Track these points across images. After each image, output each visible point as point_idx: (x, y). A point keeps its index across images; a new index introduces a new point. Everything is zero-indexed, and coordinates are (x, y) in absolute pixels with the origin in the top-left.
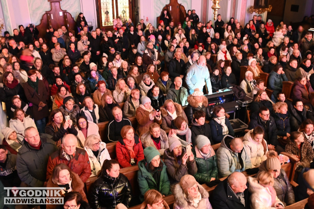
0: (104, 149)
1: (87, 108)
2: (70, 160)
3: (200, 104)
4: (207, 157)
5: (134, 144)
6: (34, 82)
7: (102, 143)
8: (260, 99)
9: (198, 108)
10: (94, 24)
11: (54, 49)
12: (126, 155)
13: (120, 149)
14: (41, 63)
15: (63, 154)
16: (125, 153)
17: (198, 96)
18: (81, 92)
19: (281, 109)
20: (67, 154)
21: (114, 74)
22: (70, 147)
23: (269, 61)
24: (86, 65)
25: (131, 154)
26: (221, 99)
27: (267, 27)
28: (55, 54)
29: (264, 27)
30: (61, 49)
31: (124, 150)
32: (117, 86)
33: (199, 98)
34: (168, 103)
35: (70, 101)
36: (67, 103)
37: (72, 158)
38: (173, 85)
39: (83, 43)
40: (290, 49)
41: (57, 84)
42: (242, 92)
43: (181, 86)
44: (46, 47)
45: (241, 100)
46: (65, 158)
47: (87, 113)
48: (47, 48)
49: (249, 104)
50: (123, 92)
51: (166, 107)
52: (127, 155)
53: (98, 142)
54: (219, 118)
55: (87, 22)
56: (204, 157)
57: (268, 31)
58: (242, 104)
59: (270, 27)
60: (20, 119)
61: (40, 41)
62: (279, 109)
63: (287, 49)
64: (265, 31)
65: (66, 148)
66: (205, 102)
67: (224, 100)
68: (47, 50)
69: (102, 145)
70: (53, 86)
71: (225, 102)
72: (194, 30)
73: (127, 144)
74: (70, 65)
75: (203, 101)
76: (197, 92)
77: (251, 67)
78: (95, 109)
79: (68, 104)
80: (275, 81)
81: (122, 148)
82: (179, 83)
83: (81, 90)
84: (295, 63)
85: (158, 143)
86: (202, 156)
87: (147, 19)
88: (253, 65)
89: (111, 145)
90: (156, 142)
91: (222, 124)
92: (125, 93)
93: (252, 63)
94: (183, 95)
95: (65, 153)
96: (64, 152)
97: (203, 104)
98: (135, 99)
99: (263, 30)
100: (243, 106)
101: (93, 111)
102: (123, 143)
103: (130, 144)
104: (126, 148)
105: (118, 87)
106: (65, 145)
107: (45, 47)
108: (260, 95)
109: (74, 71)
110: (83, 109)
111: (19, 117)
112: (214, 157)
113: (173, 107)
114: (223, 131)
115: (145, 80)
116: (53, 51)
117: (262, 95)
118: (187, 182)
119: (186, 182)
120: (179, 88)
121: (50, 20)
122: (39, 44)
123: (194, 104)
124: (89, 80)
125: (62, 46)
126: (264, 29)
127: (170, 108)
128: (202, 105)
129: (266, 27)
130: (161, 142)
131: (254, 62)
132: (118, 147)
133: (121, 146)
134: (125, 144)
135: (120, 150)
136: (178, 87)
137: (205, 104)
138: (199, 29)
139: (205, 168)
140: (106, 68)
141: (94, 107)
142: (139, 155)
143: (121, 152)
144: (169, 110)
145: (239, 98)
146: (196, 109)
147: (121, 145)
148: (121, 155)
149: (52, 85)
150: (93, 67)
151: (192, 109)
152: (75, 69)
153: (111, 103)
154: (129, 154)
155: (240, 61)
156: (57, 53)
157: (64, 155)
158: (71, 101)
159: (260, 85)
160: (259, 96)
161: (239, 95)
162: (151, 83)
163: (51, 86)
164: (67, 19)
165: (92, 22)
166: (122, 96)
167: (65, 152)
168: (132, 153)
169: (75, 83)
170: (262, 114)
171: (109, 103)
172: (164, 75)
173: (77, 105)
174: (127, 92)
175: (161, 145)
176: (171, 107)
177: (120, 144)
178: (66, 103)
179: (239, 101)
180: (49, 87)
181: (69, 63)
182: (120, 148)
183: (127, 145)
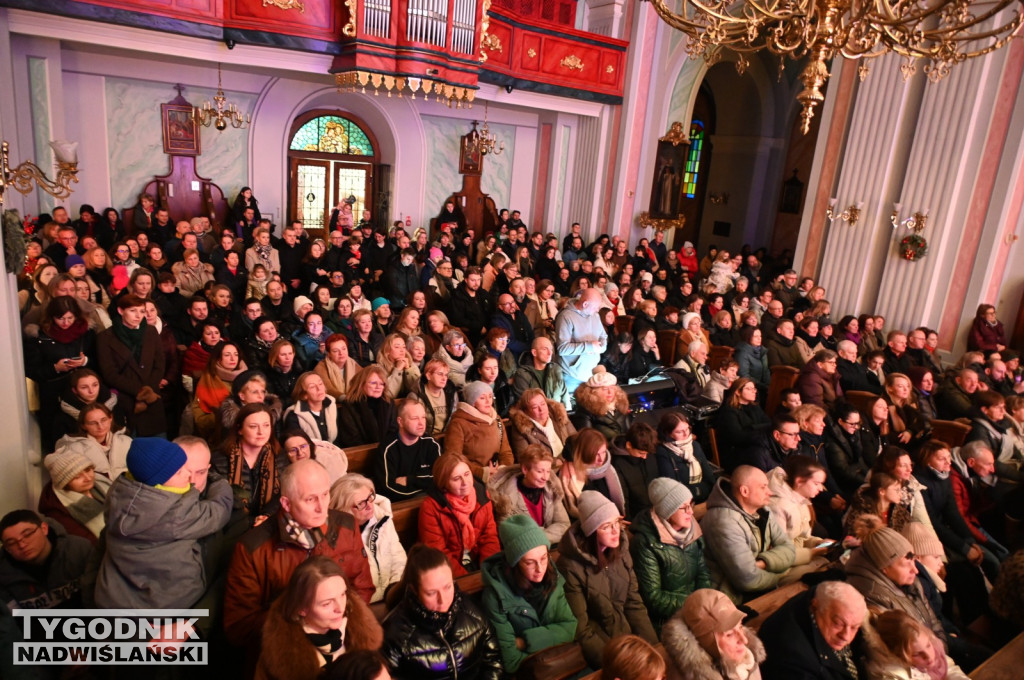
0: (385, 519)
1: (305, 407)
2: (313, 546)
3: (611, 407)
4: (686, 539)
5: (476, 506)
6: (135, 330)
7: (379, 498)
8: (742, 402)
9: (606, 416)
10: (280, 219)
11: (181, 263)
12: (452, 538)
13: (434, 520)
14: (149, 286)
15: (288, 528)
16: (451, 531)
17: (603, 387)
18: (283, 364)
19: (812, 421)
20: (303, 526)
21: (364, 330)
22: (317, 498)
23: (716, 326)
24: (274, 306)
25: (466, 535)
26: (643, 400)
27: (683, 256)
28: (181, 276)
29: (676, 258)
30: (202, 264)
31: (448, 523)
32: (383, 352)
33: (606, 393)
34: (532, 397)
35: (255, 380)
36: (248, 388)
37: (319, 539)
38: (528, 358)
39: (259, 252)
40: (754, 303)
41: (203, 343)
42: (694, 385)
43: (549, 360)
44: (160, 256)
45: (692, 403)
46: (297, 540)
47: (307, 420)
48: (163, 257)
49: (712, 413)
50: (400, 369)
51: (527, 409)
52: (455, 539)
53: (369, 497)
54: (677, 443)
55: (261, 211)
56: (678, 541)
57: (684, 265)
58: (696, 413)
59: (688, 258)
60: (96, 437)
61: (140, 242)
62: (808, 420)
63: (746, 299)
64: (679, 265)
65: (303, 505)
66: (620, 401)
67: (652, 403)
68: (163, 262)
69: (379, 504)
70: (192, 347)
71: (655, 407)
72: (525, 250)
73: (456, 503)
74: (230, 304)
75: (616, 401)
76: (599, 377)
77: (690, 332)
78: (326, 410)
79: (248, 392)
80: (751, 364)
81: (443, 517)
82: (544, 352)
83: (283, 358)
84: (789, 328)
85: (536, 503)
86: (674, 538)
87: (409, 221)
88: (694, 327)
89: (405, 509)
90: (530, 500)
91: (686, 457)
92: (405, 374)
93: (691, 323)
94: (554, 383)
95: (297, 525)
96: (291, 522)
97: (616, 406)
98: (436, 388)
99: (673, 264)
100: (700, 418)
101: (323, 413)
102: (444, 503)
103: (464, 505)
104: (454, 518)
105: (386, 355)
106: (295, 496)
107: (156, 253)
108: (741, 390)
109: (247, 316)
110: (297, 408)
111: (94, 428)
112: (702, 541)
113: (545, 409)
114: (691, 475)
115: (449, 343)
116: (177, 267)
117: (745, 391)
118: (714, 613)
119: (710, 614)
120: (544, 365)
121: (164, 198)
122: (137, 246)
123: (596, 408)
124: (297, 338)
125: (203, 258)
126: (676, 262)
127: (536, 411)
128: (613, 408)
129: (679, 256)
130: (547, 500)
131: (697, 321)
132: (429, 512)
133: (439, 511)
134: (451, 506)
135: (436, 523)
136: (541, 362)
137: (622, 407)
138: (537, 248)
139: (683, 574)
140: (332, 315)
141: (326, 403)
142: (485, 538)
143: (437, 529)
144: (533, 416)
145: (689, 399)
146: (601, 419)
147: (438, 507)
148: (438, 537)
149: (188, 345)
150: (303, 307)
151: (592, 421)
152: (253, 311)
153: (378, 395)
154: (460, 534)
155: (653, 320)
156: (187, 275)
157: (292, 531)
158: (258, 381)
159: (729, 370)
160: (737, 392)
161: (689, 391)
162: (464, 355)
163: (183, 347)
164: (210, 200)
165: (272, 215)
166: (397, 380)
167: (294, 520)
168: (470, 532)
169: (257, 341)
170: (782, 433)
171: (371, 394)
172: (497, 335)
173: (275, 396)
174: (409, 370)
175: (547, 510)
176: (540, 410)
177: (436, 504)
178: (243, 388)
179: (687, 405)
180: (178, 350)
181: (228, 300)
182: (436, 516)
183: (458, 510)
